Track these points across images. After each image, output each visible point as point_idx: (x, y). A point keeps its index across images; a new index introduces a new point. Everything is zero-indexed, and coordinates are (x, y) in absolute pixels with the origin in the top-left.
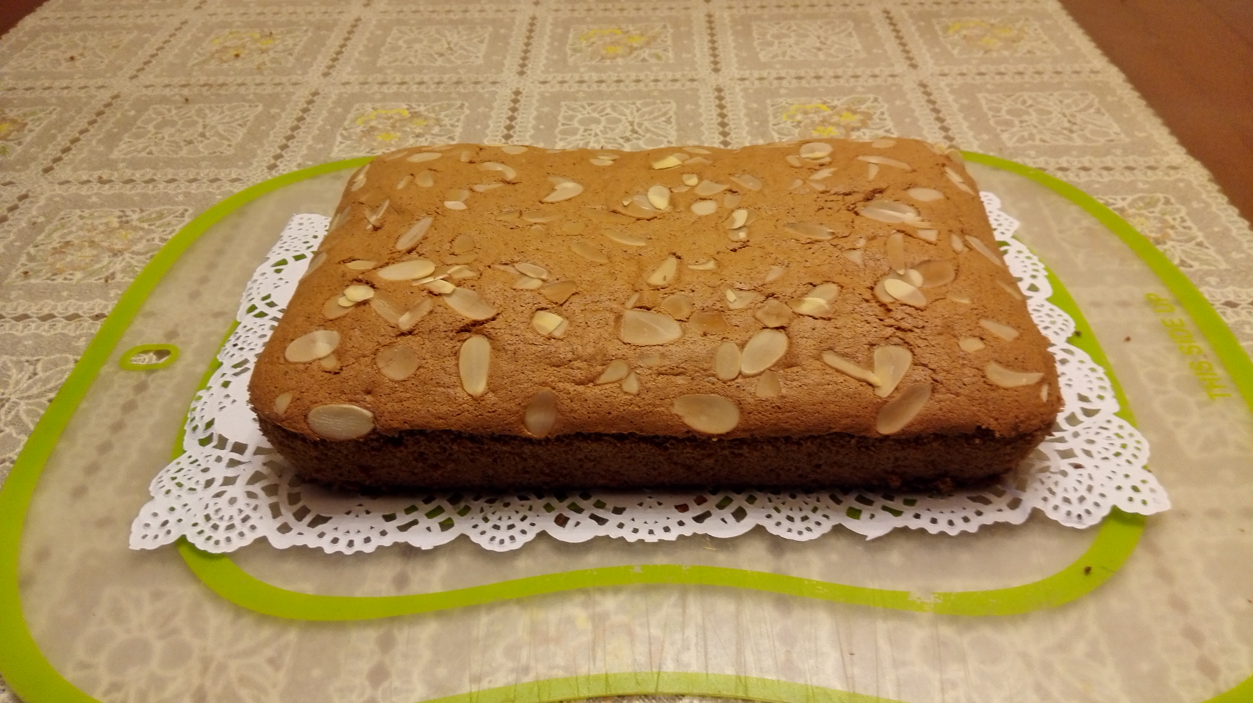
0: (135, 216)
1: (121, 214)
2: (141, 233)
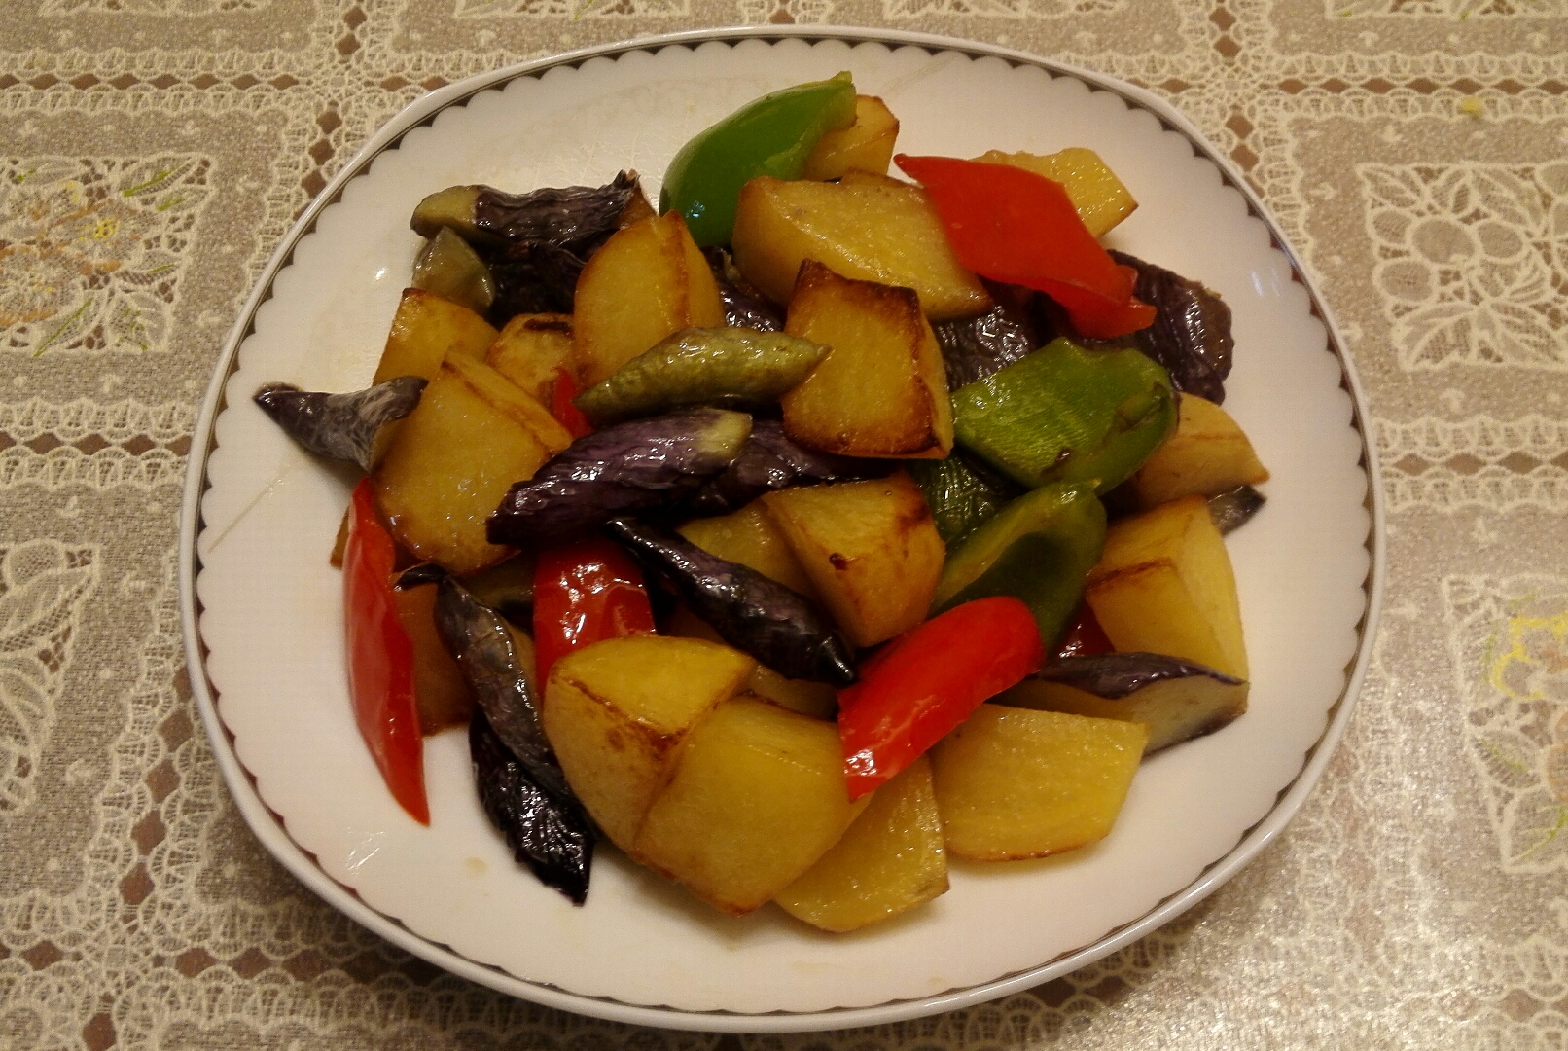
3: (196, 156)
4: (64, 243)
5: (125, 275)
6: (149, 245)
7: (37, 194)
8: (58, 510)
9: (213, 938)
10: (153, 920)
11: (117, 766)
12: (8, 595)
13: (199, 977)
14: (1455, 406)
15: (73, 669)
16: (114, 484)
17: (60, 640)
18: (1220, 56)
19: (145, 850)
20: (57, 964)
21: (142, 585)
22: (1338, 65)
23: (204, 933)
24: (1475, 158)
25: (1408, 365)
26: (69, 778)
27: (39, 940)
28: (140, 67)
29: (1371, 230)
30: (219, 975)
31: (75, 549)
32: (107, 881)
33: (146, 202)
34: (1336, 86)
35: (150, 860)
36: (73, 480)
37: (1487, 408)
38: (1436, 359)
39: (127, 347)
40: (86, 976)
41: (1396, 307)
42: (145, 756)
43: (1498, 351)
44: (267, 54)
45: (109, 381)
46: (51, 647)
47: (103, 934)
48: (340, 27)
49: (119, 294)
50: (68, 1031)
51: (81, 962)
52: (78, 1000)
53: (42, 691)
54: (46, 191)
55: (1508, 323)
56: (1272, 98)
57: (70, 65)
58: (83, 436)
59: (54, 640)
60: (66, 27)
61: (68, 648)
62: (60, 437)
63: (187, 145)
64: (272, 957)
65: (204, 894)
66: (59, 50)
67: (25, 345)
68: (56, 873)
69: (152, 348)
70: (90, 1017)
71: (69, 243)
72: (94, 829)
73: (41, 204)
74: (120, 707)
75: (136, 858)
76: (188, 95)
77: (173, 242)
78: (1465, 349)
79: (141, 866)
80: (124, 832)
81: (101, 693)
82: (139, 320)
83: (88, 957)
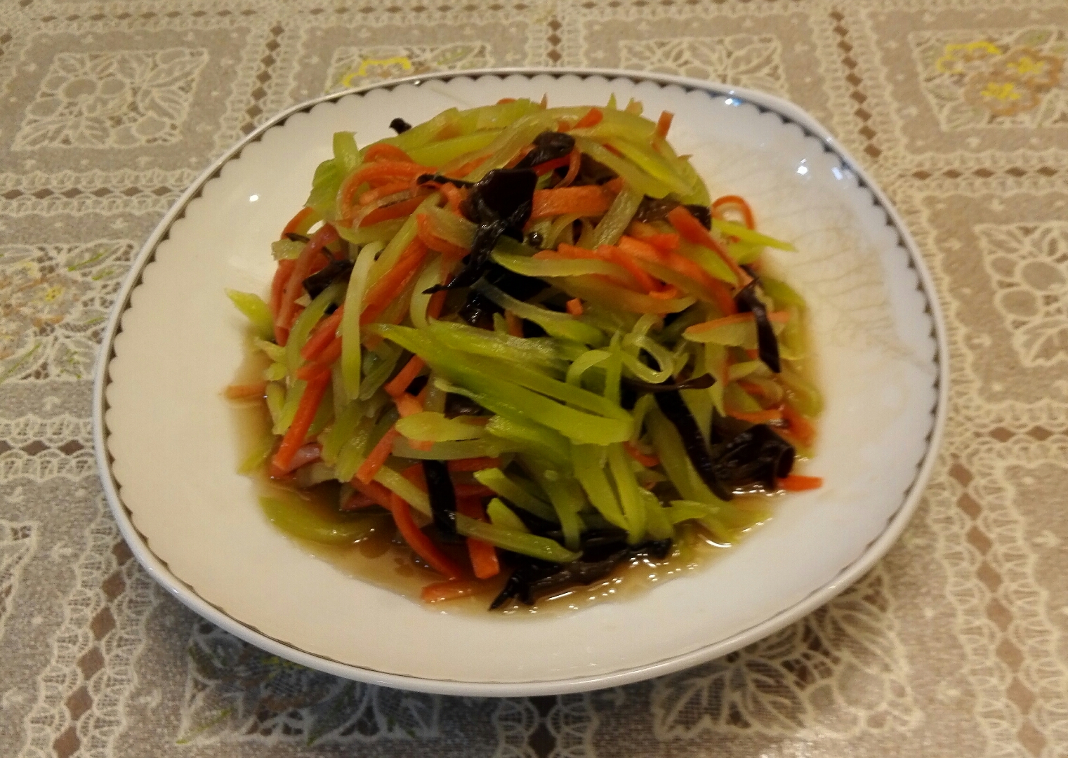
0: (62, 258)
1: (40, 254)
2: (73, 290)
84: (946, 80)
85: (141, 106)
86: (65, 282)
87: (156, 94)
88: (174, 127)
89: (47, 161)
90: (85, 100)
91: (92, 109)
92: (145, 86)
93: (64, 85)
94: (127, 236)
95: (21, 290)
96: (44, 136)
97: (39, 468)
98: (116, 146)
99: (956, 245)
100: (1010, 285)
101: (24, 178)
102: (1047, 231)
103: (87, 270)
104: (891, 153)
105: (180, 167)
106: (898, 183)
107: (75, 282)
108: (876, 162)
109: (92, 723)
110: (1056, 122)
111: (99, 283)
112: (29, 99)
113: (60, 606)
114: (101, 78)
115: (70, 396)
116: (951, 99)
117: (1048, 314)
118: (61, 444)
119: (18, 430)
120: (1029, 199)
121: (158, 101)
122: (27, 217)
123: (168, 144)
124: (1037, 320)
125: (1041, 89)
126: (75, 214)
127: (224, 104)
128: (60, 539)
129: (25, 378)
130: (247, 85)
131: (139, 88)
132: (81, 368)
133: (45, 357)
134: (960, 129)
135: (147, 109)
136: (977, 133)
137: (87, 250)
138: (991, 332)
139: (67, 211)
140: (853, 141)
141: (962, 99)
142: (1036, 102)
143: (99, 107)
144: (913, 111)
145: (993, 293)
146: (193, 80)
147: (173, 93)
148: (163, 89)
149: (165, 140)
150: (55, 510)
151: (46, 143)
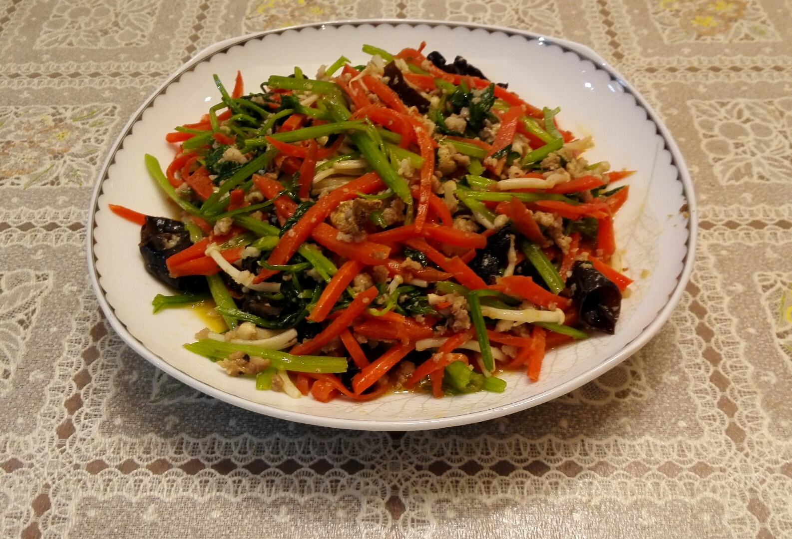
3: (110, 105)
4: (41, 141)
5: (73, 155)
6: (85, 141)
7: (28, 121)
8: (32, 256)
9: (108, 454)
10: (75, 446)
11: (57, 373)
12: (3, 294)
13: (99, 474)
14: (749, 200)
15: (36, 327)
16: (62, 244)
17: (30, 314)
18: (615, 59)
19: (71, 412)
20: (20, 469)
21: (75, 288)
22: (673, 61)
23: (103, 452)
24: (744, 97)
25: (723, 182)
26: (31, 379)
27: (10, 457)
28: (83, 69)
29: (697, 126)
30: (110, 473)
31: (40, 273)
32: (50, 428)
33: (83, 124)
34: (673, 70)
35: (74, 417)
36: (40, 243)
37: (765, 201)
38: (737, 179)
39: (71, 185)
40: (36, 475)
41: (714, 159)
42: (74, 367)
43: (767, 175)
44: (147, 63)
45: (61, 199)
46: (25, 318)
47: (46, 454)
48: (184, 53)
49: (68, 162)
50: (23, 503)
51: (33, 468)
52: (31, 487)
53: (19, 338)
54: (32, 120)
55: (770, 164)
56: (643, 75)
57: (48, 68)
58: (47, 223)
59: (26, 315)
60: (47, 53)
61: (34, 318)
62: (35, 224)
63: (105, 100)
64: (140, 463)
65: (103, 433)
66: (43, 63)
67: (18, 184)
68: (21, 424)
69: (85, 184)
70: (37, 495)
71: (44, 141)
72: (44, 403)
73: (30, 125)
74: (60, 345)
75: (66, 416)
76: (106, 80)
77: (97, 140)
78: (751, 176)
79: (69, 420)
80: (60, 404)
81: (51, 338)
82: (79, 173)
83: (37, 466)
84: (667, 13)
85: (121, 23)
86: (70, 128)
87: (131, 16)
88: (143, 36)
89: (57, 56)
90: (82, 20)
91: (87, 25)
92: (124, 12)
93: (69, 11)
94: (112, 101)
95: (41, 132)
96: (56, 41)
97: (54, 238)
98: (104, 47)
99: (674, 112)
100: (711, 136)
101: (42, 66)
102: (736, 104)
103: (85, 121)
104: (630, 57)
105: (148, 60)
106: (635, 75)
107: (77, 128)
108: (620, 62)
109: (91, 391)
110: (741, 39)
111: (94, 129)
112: (45, 18)
113: (69, 321)
114: (94, 7)
115: (75, 195)
116: (670, 25)
117: (737, 154)
118: (69, 224)
119: (39, 216)
120: (724, 85)
121: (133, 21)
122: (44, 89)
123: (140, 46)
124: (729, 157)
125: (731, 20)
126: (77, 87)
127: (178, 24)
128: (69, 281)
129: (45, 185)
130: (193, 12)
131: (120, 13)
132: (82, 179)
133: (57, 172)
134: (677, 43)
135: (125, 26)
136: (689, 46)
137: (86, 109)
138: (698, 165)
139: (71, 86)
140: (605, 49)
141: (678, 25)
142: (728, 28)
143: (92, 24)
144: (645, 32)
145: (701, 141)
146: (156, 8)
147: (143, 16)
148: (136, 14)
149: (137, 44)
150: (65, 264)
151: (57, 44)
